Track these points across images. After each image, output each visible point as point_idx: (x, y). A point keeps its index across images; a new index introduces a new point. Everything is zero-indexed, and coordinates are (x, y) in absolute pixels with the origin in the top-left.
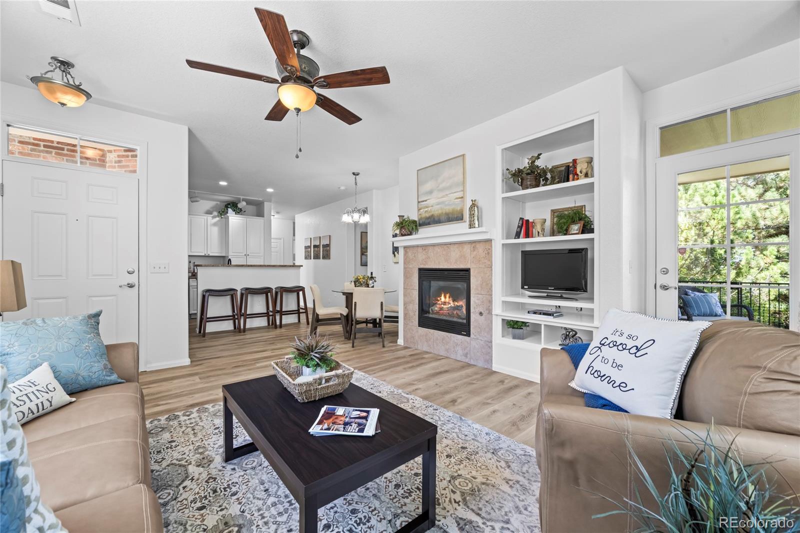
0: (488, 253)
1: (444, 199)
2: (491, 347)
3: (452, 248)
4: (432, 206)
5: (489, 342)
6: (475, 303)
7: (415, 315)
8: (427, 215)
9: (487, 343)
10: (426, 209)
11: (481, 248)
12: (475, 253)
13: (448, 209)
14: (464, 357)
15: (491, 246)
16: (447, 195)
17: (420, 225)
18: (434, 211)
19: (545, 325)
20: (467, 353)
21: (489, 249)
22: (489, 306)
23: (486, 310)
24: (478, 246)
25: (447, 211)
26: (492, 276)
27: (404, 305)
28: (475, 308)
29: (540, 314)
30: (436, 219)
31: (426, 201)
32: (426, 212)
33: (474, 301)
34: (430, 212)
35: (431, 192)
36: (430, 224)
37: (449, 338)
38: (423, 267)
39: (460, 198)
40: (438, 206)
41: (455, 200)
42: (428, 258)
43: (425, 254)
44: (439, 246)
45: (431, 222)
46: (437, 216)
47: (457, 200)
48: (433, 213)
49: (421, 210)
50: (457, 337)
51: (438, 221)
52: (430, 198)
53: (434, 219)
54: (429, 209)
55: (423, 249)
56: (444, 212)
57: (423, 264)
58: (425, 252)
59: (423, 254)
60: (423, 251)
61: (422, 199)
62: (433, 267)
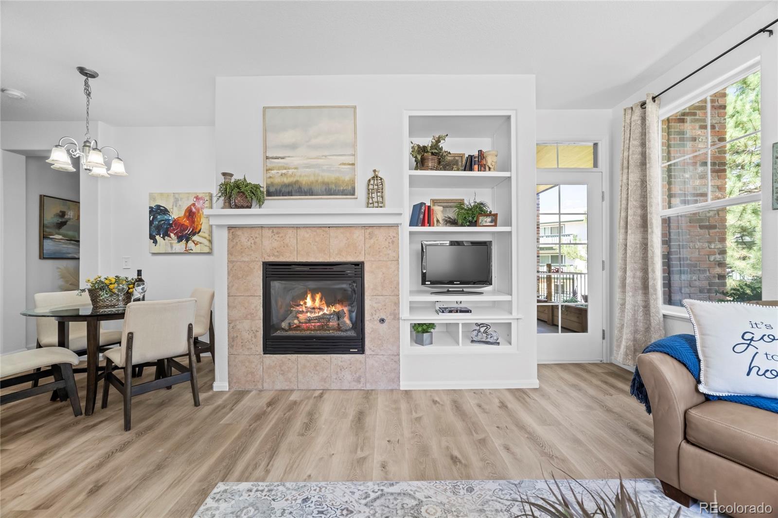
0: (393, 242)
1: (320, 161)
2: (398, 362)
3: (332, 232)
4: (296, 168)
5: (395, 356)
6: (372, 307)
7: (255, 336)
8: (286, 180)
9: (392, 357)
10: (284, 171)
11: (381, 234)
12: (372, 241)
13: (328, 176)
14: (354, 383)
15: (398, 234)
16: (326, 156)
17: (269, 194)
18: (300, 176)
19: (462, 324)
20: (360, 377)
21: (394, 237)
22: (395, 310)
23: (390, 315)
24: (377, 232)
25: (326, 180)
26: (398, 271)
27: (229, 323)
28: (372, 315)
29: (457, 312)
30: (305, 188)
31: (283, 158)
32: (283, 175)
33: (370, 305)
34: (291, 176)
35: (293, 147)
36: (292, 196)
37: (327, 361)
38: (274, 260)
39: (350, 164)
40: (307, 170)
41: (339, 166)
42: (284, 247)
43: (278, 241)
44: (308, 230)
45: (293, 191)
46: (305, 184)
47: (343, 166)
48: (298, 179)
49: (271, 170)
50: (342, 358)
51: (308, 191)
52: (291, 155)
53: (300, 188)
54: (290, 171)
55: (273, 232)
56: (320, 179)
57: (274, 255)
58: (278, 237)
59: (273, 240)
60: (274, 235)
61: (275, 155)
62: (296, 260)
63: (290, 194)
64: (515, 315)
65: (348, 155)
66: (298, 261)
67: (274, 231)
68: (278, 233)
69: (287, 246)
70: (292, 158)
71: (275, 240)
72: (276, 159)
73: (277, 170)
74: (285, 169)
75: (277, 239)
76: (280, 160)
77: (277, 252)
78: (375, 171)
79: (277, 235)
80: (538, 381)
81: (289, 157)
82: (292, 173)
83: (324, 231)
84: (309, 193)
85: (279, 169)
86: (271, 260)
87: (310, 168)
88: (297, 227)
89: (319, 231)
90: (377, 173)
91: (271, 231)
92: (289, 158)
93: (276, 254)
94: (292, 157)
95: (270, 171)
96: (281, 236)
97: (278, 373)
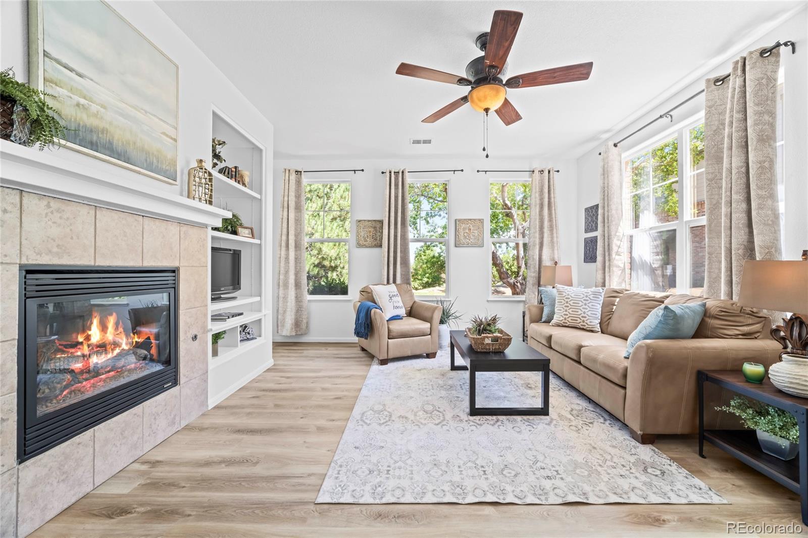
1: (140, 116)
2: (206, 381)
4: (103, 106)
6: (187, 323)
8: (85, 119)
9: (202, 377)
10: (82, 101)
11: (194, 236)
12: (187, 242)
13: (149, 143)
15: (207, 236)
16: (146, 112)
18: (110, 123)
21: (204, 240)
22: (204, 322)
23: (201, 329)
24: (190, 231)
25: (146, 147)
26: (207, 278)
28: (186, 334)
32: (81, 107)
33: (185, 321)
34: (96, 115)
35: (101, 68)
37: (138, 416)
39: (172, 138)
40: (121, 118)
41: (161, 135)
42: (72, 238)
43: (59, 225)
44: (113, 214)
45: (99, 145)
46: (119, 140)
47: (165, 137)
48: (108, 127)
49: (56, 85)
51: (123, 154)
52: (94, 79)
53: (111, 143)
54: (94, 108)
56: (139, 143)
58: (61, 218)
59: (50, 223)
60: (52, 213)
61: (64, 60)
62: (92, 264)
63: (93, 146)
64: (264, 312)
65: (171, 125)
66: (97, 264)
67: (52, 204)
68: (58, 211)
69: (78, 238)
70: (96, 85)
71: (54, 223)
72: (65, 67)
73: (69, 91)
74: (85, 98)
76: (73, 75)
77: (58, 246)
78: (201, 161)
79: (59, 215)
81: (92, 80)
82: (98, 112)
83: (136, 221)
85: (72, 92)
86: (45, 263)
87: (126, 118)
88: (96, 205)
89: (130, 219)
90: (203, 164)
91: (45, 203)
92: (91, 81)
93: (55, 250)
94: (96, 82)
95: (54, 86)
96: (65, 217)
97: (55, 484)
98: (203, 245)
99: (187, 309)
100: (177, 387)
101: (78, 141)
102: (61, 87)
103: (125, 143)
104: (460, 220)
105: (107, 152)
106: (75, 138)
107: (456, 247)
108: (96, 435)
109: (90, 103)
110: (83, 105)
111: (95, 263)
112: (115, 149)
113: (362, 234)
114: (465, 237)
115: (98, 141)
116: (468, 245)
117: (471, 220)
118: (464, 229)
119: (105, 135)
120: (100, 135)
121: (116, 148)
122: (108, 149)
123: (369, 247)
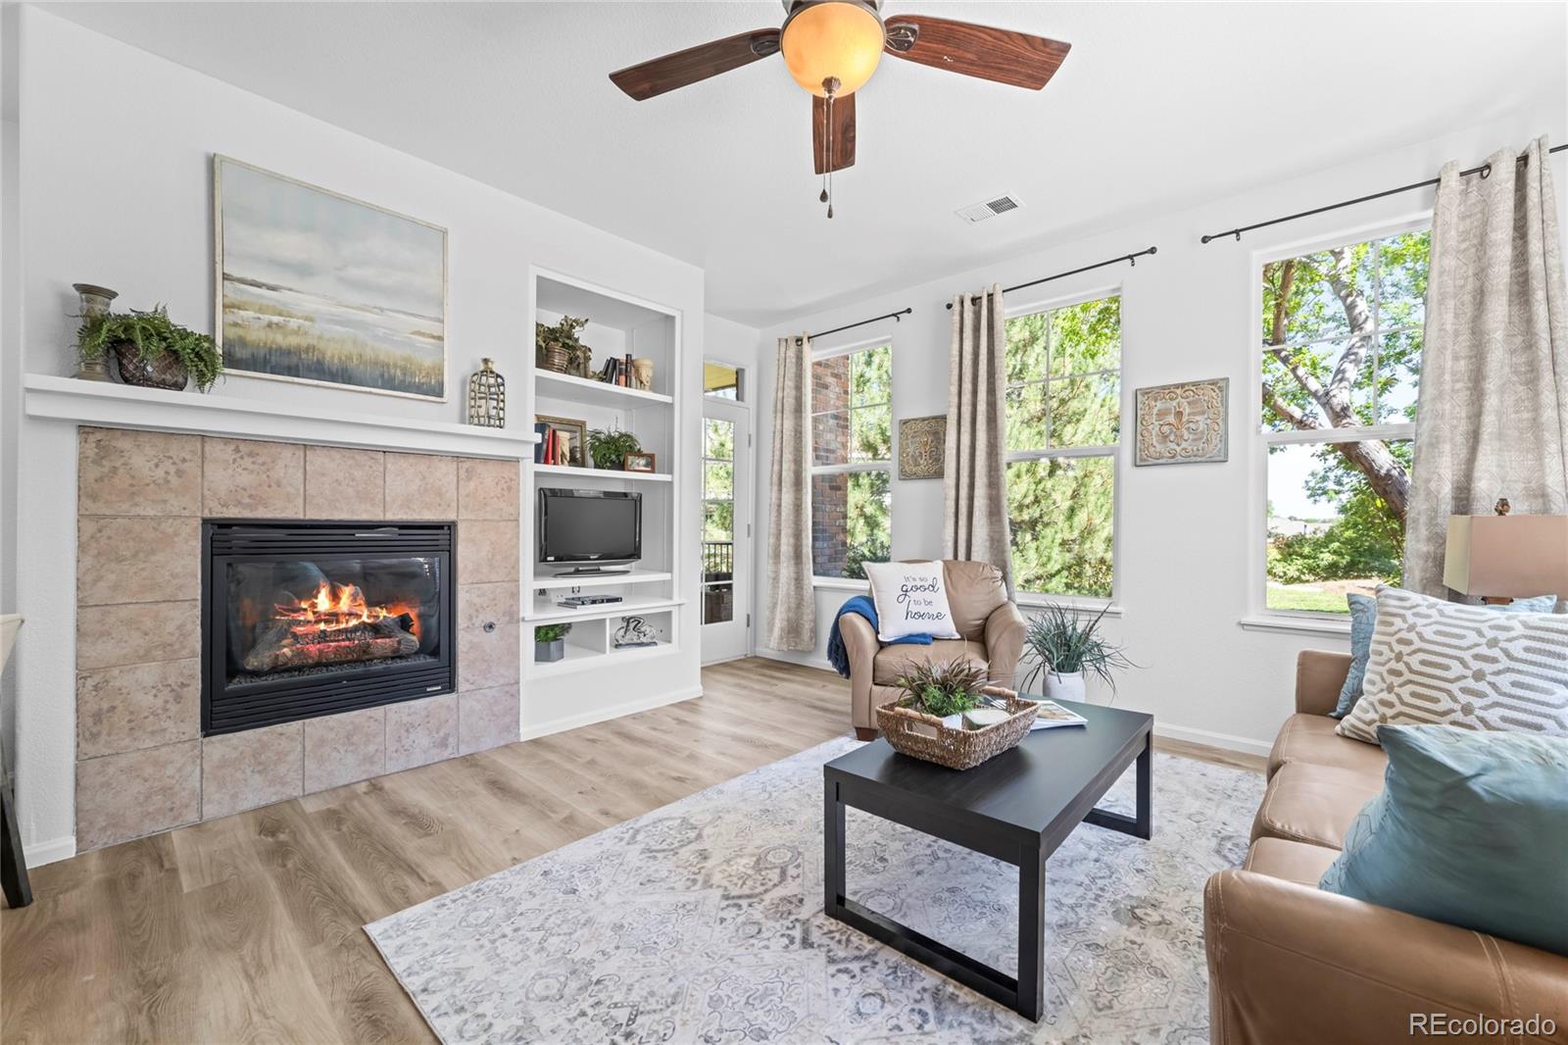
1: (370, 317)
2: (516, 696)
3: (393, 464)
4: (307, 319)
5: (512, 685)
6: (471, 604)
8: (280, 340)
9: (506, 689)
10: (276, 319)
11: (488, 476)
12: (472, 484)
13: (389, 352)
14: (436, 751)
15: (518, 473)
16: (382, 310)
17: (231, 361)
18: (320, 338)
20: (446, 738)
21: (511, 479)
22: (512, 606)
23: (504, 615)
24: (481, 469)
25: (382, 357)
26: (518, 538)
28: (470, 618)
30: (333, 366)
31: (269, 288)
32: (274, 326)
33: (467, 601)
34: (297, 332)
35: (303, 270)
36: (298, 376)
37: (376, 721)
38: (239, 516)
39: (434, 337)
40: (338, 328)
41: (412, 336)
42: (270, 486)
43: (252, 472)
44: (333, 453)
45: (301, 368)
46: (333, 357)
47: (421, 338)
48: (315, 343)
49: (239, 308)
50: (409, 707)
51: (340, 373)
52: (295, 288)
53: (320, 363)
54: (294, 323)
55: (237, 450)
56: (369, 354)
57: (239, 503)
58: (254, 462)
59: (239, 470)
60: (242, 458)
61: (250, 276)
62: (301, 517)
63: (293, 371)
64: (676, 600)
65: (431, 319)
66: (307, 518)
67: (241, 448)
68: (251, 454)
69: (279, 486)
70: (300, 295)
71: (245, 469)
72: (252, 285)
73: (256, 312)
74: (280, 315)
75: (251, 467)
76: (264, 291)
77: (250, 496)
78: (486, 359)
79: (251, 460)
80: (701, 687)
81: (290, 290)
82: (299, 328)
83: (372, 458)
84: (342, 376)
85: (261, 310)
86: (232, 516)
87: (344, 326)
88: (306, 446)
89: (361, 458)
90: (490, 364)
91: (233, 447)
92: (289, 292)
93: (247, 500)
94: (297, 292)
95: (236, 310)
96: (260, 461)
97: (248, 771)
98: (509, 489)
99: (473, 583)
100: (453, 696)
101: (268, 369)
102: (246, 310)
103: (343, 358)
104: (1146, 392)
105: (315, 375)
106: (265, 366)
107: (1136, 466)
108: (306, 730)
109: (288, 319)
110: (277, 324)
111: (305, 515)
112: (327, 370)
113: (910, 450)
114: (1165, 437)
115: (300, 365)
116: (1173, 460)
117: (1182, 386)
118: (1161, 414)
119: (311, 354)
120: (303, 356)
121: (329, 369)
122: (316, 370)
123: (924, 478)
